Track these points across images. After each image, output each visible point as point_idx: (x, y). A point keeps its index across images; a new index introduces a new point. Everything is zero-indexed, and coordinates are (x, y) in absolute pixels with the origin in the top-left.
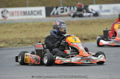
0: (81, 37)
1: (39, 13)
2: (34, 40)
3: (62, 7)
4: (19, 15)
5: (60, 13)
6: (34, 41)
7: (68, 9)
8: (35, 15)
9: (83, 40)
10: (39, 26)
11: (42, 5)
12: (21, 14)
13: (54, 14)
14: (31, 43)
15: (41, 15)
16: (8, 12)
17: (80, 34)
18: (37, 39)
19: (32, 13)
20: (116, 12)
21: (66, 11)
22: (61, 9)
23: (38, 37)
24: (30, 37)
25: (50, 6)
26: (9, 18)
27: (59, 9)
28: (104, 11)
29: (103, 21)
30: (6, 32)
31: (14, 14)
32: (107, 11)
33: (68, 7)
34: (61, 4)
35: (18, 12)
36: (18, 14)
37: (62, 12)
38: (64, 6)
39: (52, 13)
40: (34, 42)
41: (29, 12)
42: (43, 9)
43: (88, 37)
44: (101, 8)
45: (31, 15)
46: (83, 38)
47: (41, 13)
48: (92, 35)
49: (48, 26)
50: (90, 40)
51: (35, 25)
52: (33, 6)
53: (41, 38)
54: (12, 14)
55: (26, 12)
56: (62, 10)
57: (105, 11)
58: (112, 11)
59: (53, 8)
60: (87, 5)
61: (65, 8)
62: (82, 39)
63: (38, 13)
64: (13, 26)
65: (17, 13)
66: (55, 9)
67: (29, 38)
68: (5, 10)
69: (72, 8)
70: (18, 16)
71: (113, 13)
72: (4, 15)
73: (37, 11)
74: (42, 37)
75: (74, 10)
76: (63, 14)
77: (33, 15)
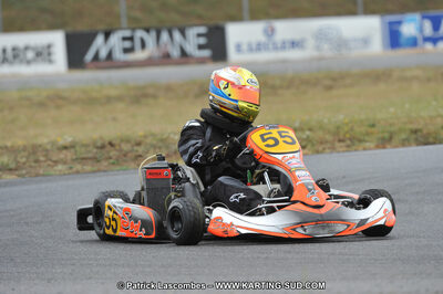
1: (44, 54)
2: (26, 154)
3: (127, 33)
5: (119, 55)
6: (24, 160)
7: (150, 39)
8: (29, 62)
10: (42, 105)
11: (52, 27)
13: (96, 57)
14: (13, 166)
15: (50, 61)
18: (34, 153)
19: (16, 55)
20: (326, 46)
21: (143, 45)
22: (124, 39)
23: (40, 146)
24: (9, 144)
25: (82, 27)
27: (115, 39)
28: (283, 46)
29: (278, 82)
32: (294, 44)
33: (148, 30)
34: (124, 22)
37: (126, 51)
38: (133, 30)
39: (89, 56)
40: (24, 163)
41: (4, 51)
42: (57, 40)
44: (270, 32)
45: (11, 63)
47: (49, 54)
49: (75, 102)
51: (28, 99)
52: (21, 29)
53: (49, 147)
56: (127, 44)
57: (287, 45)
58: (311, 43)
59: (91, 37)
60: (220, 23)
61: (140, 34)
63: (39, 54)
66: (100, 39)
67: (6, 147)
69: (165, 36)
71: (315, 54)
73: (34, 49)
74: (53, 143)
75: (172, 43)
76: (130, 57)
77: (21, 62)
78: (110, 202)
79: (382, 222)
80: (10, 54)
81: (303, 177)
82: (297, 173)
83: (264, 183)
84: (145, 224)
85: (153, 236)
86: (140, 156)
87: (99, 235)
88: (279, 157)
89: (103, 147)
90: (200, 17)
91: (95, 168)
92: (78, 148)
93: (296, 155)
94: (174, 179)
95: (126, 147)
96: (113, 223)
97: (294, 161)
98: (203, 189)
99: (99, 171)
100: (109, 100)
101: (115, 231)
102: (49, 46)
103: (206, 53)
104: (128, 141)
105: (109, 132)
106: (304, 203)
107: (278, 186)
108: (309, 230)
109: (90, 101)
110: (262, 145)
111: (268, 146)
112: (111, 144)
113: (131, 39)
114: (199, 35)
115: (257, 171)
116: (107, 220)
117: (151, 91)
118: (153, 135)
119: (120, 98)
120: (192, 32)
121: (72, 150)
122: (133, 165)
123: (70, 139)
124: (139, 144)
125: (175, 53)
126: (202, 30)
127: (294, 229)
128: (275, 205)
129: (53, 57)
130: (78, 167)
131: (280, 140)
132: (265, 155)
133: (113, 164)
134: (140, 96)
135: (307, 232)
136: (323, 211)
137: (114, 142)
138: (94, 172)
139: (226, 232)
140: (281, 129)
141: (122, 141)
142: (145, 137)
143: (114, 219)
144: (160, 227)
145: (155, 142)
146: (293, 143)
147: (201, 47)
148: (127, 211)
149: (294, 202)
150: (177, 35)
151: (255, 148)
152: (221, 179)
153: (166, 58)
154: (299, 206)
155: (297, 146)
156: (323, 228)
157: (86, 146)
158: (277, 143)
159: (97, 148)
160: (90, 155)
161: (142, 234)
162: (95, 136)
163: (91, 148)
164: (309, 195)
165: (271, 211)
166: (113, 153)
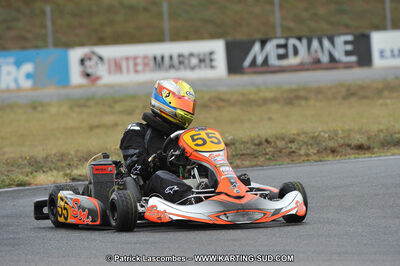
0: (347, 141)
1: (206, 60)
3: (282, 41)
4: (140, 68)
5: (274, 61)
7: (302, 47)
8: (193, 68)
9: (352, 149)
10: (205, 106)
11: (213, 36)
12: (146, 65)
13: (254, 62)
15: (212, 67)
16: (101, 58)
17: (343, 131)
19: (182, 61)
21: (296, 52)
22: (279, 46)
25: (240, 36)
26: (107, 78)
27: (270, 47)
30: (98, 127)
31: (124, 64)
33: (300, 39)
34: (279, 31)
35: (135, 58)
36: (136, 65)
37: (281, 57)
38: (287, 39)
39: (247, 62)
41: (171, 57)
42: (218, 47)
43: (369, 138)
45: (178, 69)
46: (354, 143)
47: (211, 60)
48: (381, 131)
49: (234, 104)
50: (376, 150)
52: (186, 38)
54: (117, 66)
55: (163, 58)
56: (282, 51)
59: (251, 44)
60: (366, 32)
61: (292, 42)
62: (349, 146)
63: (202, 61)
64: (118, 107)
65: (131, 63)
66: (257, 47)
68: (93, 53)
69: (315, 44)
70: (136, 71)
72: (89, 71)
73: (199, 55)
75: (322, 50)
76: (284, 63)
77: (185, 68)
78: (62, 194)
79: (294, 212)
80: (176, 60)
81: (227, 171)
82: (221, 169)
83: (194, 177)
84: (92, 212)
85: (98, 223)
86: (293, 152)
87: (53, 222)
88: (207, 155)
89: (260, 144)
90: (347, 26)
91: (254, 163)
92: (237, 145)
93: (221, 153)
94: (117, 174)
95: (280, 144)
96: (65, 212)
97: (218, 158)
98: (142, 183)
99: (257, 166)
100: (265, 101)
101: (66, 219)
102: (211, 53)
103: (353, 59)
104: (283, 139)
105: (265, 130)
106: (227, 194)
107: (205, 180)
108: (231, 217)
109: (248, 102)
110: (192, 144)
111: (197, 145)
112: (267, 141)
113: (285, 46)
114: (346, 43)
115: (188, 167)
116: (59, 209)
117: (302, 93)
118: (305, 133)
119: (275, 100)
120: (340, 40)
121: (233, 147)
122: (287, 160)
123: (230, 138)
124: (292, 141)
125: (325, 59)
126: (349, 38)
127: (218, 217)
128: (202, 196)
129: (214, 64)
130: (238, 162)
131: (208, 140)
132: (194, 153)
133: (269, 159)
134: (293, 98)
135: (229, 219)
136: (243, 201)
137: (269, 139)
138: (252, 166)
139: (159, 218)
140: (209, 131)
141: (277, 138)
142: (298, 135)
143: (65, 209)
144: (104, 216)
145: (306, 140)
146: (219, 143)
147: (348, 53)
148: (76, 201)
149: (219, 193)
150: (326, 43)
151: (186, 146)
152: (159, 173)
153: (316, 64)
154: (223, 197)
155: (222, 146)
156: (243, 215)
157: (244, 143)
158: (205, 143)
159: (255, 145)
160: (249, 152)
161: (89, 221)
162: (253, 134)
163: (248, 145)
164: (231, 187)
165: (199, 200)
166: (269, 150)
